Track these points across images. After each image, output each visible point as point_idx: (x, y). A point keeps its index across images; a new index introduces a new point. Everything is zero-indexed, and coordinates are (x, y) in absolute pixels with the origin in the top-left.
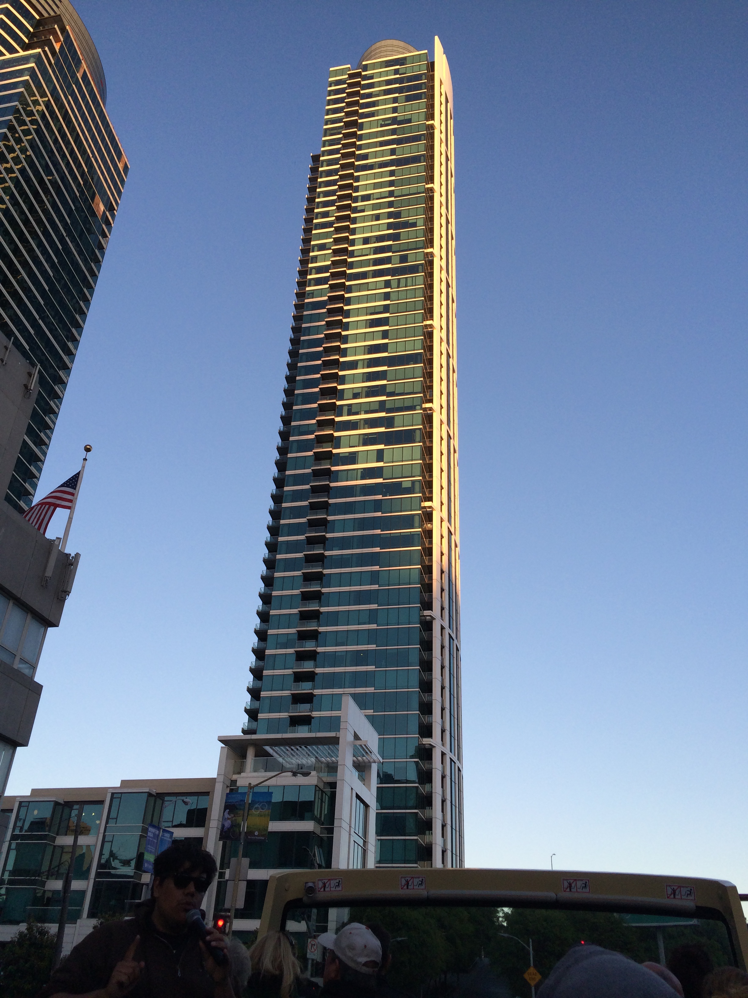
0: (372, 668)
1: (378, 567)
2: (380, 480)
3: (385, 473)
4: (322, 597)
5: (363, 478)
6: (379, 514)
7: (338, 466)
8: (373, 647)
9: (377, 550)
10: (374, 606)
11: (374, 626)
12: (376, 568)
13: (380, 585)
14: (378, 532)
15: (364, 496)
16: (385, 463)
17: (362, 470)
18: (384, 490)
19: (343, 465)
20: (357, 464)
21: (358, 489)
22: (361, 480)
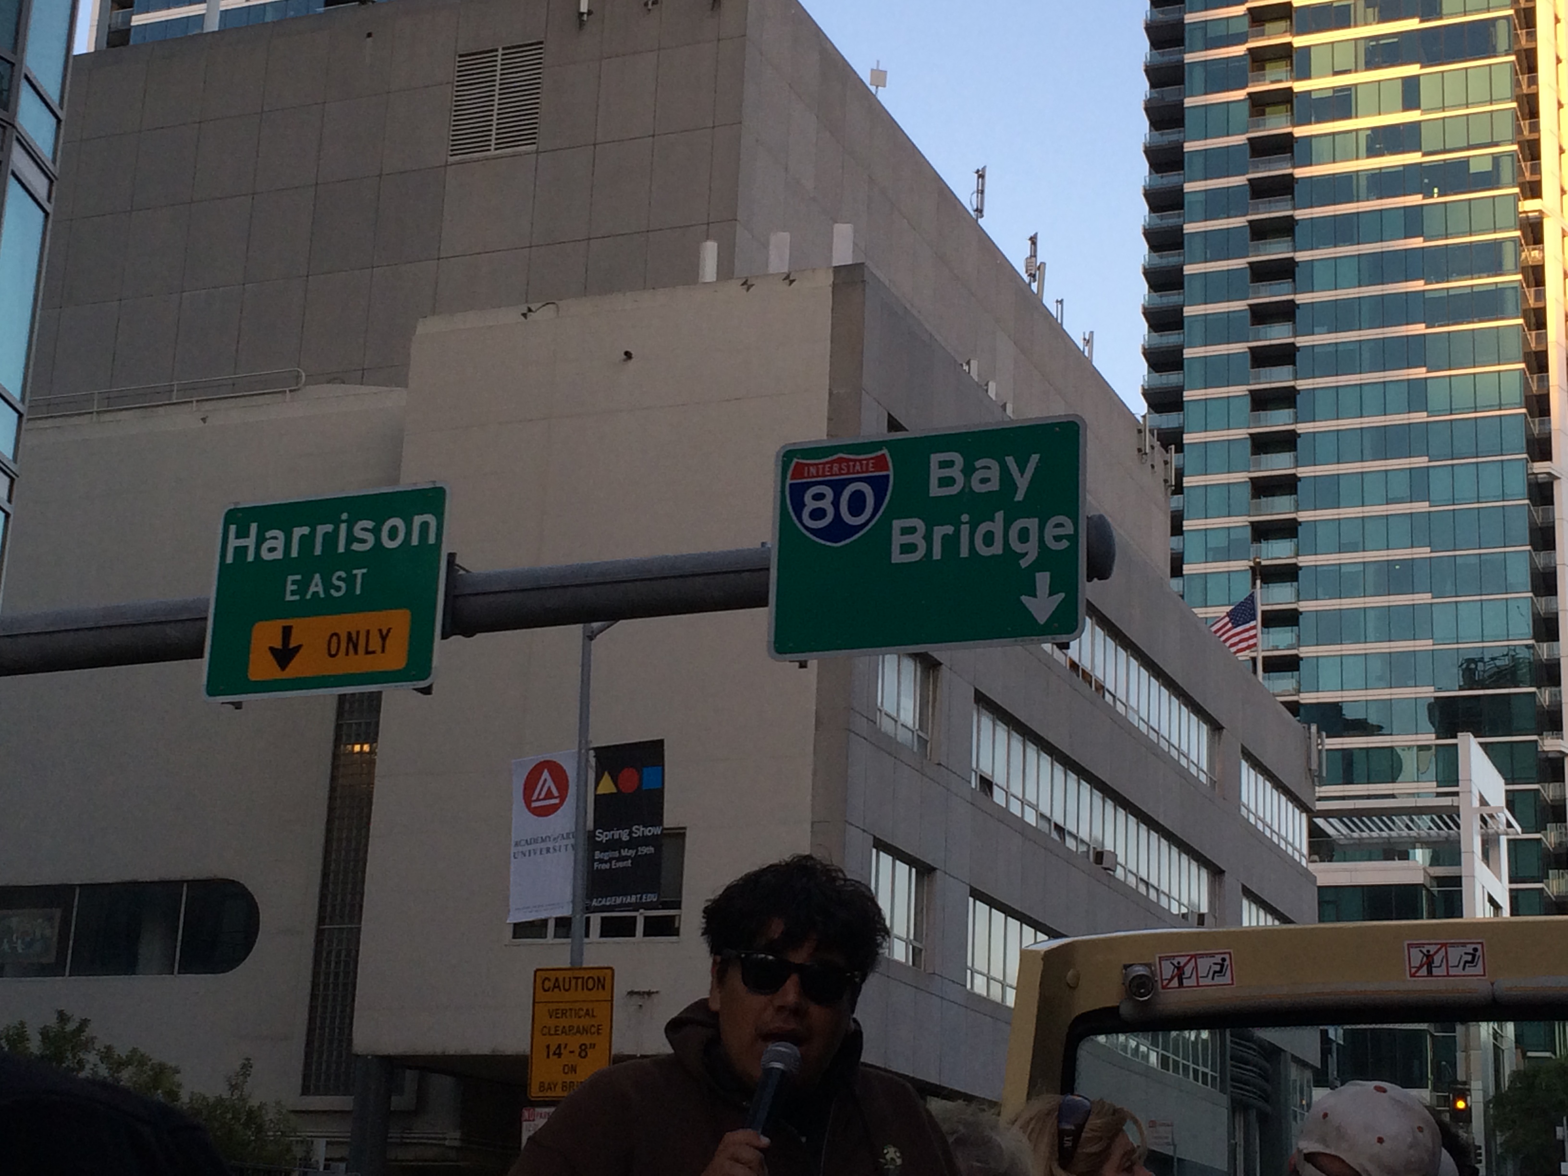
0: (1424, 598)
1: (1424, 370)
2: (1414, 158)
3: (1428, 139)
4: (1299, 440)
5: (1372, 153)
6: (1417, 242)
7: (1309, 123)
8: (1423, 552)
9: (1419, 329)
10: (1421, 461)
11: (1422, 507)
12: (1420, 373)
13: (1432, 411)
14: (1418, 285)
15: (1378, 199)
16: (1425, 111)
17: (1369, 132)
18: (1426, 181)
19: (1319, 121)
20: (1357, 117)
21: (1363, 183)
22: (1368, 157)
